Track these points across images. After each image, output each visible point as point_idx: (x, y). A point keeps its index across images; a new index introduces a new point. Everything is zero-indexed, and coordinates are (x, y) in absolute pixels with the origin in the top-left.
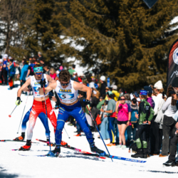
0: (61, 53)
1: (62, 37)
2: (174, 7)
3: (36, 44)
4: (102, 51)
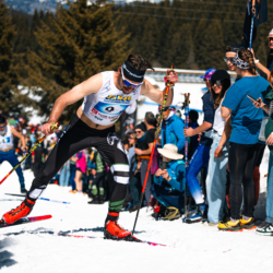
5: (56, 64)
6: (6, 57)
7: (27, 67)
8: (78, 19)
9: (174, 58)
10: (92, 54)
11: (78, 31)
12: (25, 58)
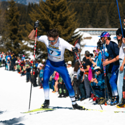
0: (23, 49)
1: (23, 41)
2: (76, 25)
3: (11, 46)
4: (43, 47)
5: (41, 29)
6: (16, 27)
7: (26, 31)
8: (50, 6)
9: (99, 23)
10: (58, 23)
11: (51, 12)
12: (25, 27)
